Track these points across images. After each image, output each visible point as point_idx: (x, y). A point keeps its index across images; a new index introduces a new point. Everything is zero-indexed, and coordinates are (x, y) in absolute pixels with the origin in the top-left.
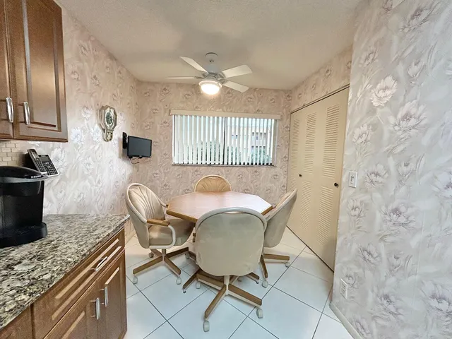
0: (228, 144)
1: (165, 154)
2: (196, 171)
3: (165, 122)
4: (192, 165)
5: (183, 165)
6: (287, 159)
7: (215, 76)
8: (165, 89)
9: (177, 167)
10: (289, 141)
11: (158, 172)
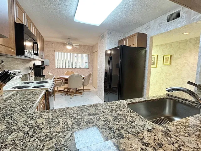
0: (74, 61)
1: (53, 65)
2: (64, 70)
3: (53, 54)
4: (62, 68)
5: (59, 68)
6: (92, 66)
7: (70, 44)
8: (53, 44)
9: (57, 69)
10: (93, 61)
11: (50, 70)
